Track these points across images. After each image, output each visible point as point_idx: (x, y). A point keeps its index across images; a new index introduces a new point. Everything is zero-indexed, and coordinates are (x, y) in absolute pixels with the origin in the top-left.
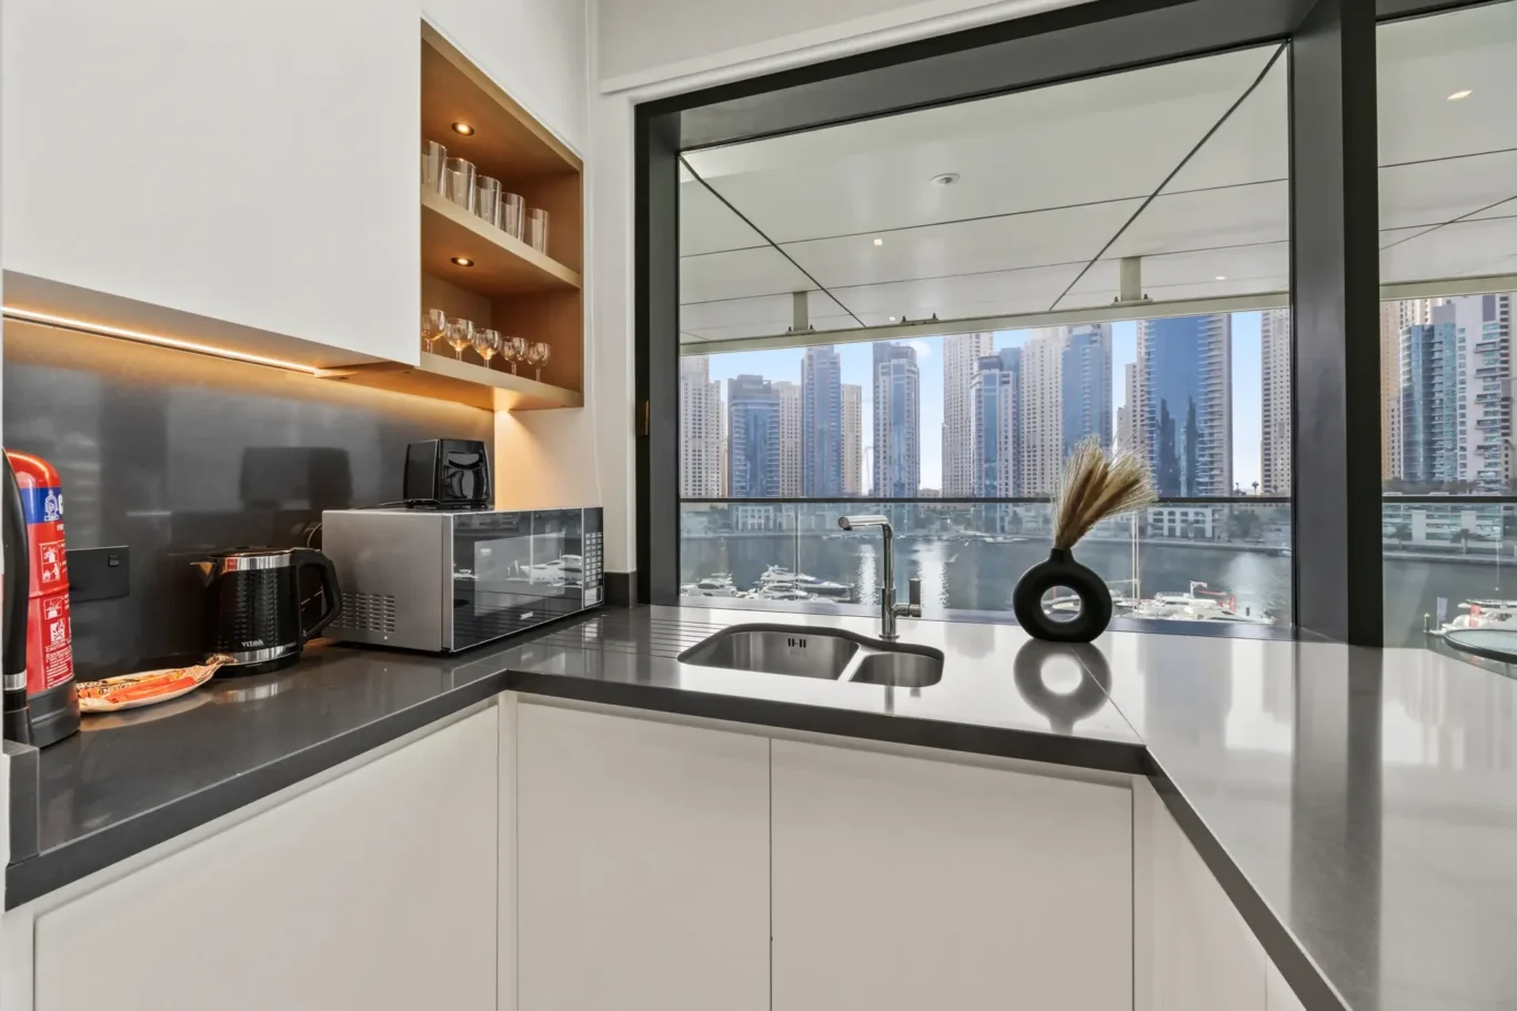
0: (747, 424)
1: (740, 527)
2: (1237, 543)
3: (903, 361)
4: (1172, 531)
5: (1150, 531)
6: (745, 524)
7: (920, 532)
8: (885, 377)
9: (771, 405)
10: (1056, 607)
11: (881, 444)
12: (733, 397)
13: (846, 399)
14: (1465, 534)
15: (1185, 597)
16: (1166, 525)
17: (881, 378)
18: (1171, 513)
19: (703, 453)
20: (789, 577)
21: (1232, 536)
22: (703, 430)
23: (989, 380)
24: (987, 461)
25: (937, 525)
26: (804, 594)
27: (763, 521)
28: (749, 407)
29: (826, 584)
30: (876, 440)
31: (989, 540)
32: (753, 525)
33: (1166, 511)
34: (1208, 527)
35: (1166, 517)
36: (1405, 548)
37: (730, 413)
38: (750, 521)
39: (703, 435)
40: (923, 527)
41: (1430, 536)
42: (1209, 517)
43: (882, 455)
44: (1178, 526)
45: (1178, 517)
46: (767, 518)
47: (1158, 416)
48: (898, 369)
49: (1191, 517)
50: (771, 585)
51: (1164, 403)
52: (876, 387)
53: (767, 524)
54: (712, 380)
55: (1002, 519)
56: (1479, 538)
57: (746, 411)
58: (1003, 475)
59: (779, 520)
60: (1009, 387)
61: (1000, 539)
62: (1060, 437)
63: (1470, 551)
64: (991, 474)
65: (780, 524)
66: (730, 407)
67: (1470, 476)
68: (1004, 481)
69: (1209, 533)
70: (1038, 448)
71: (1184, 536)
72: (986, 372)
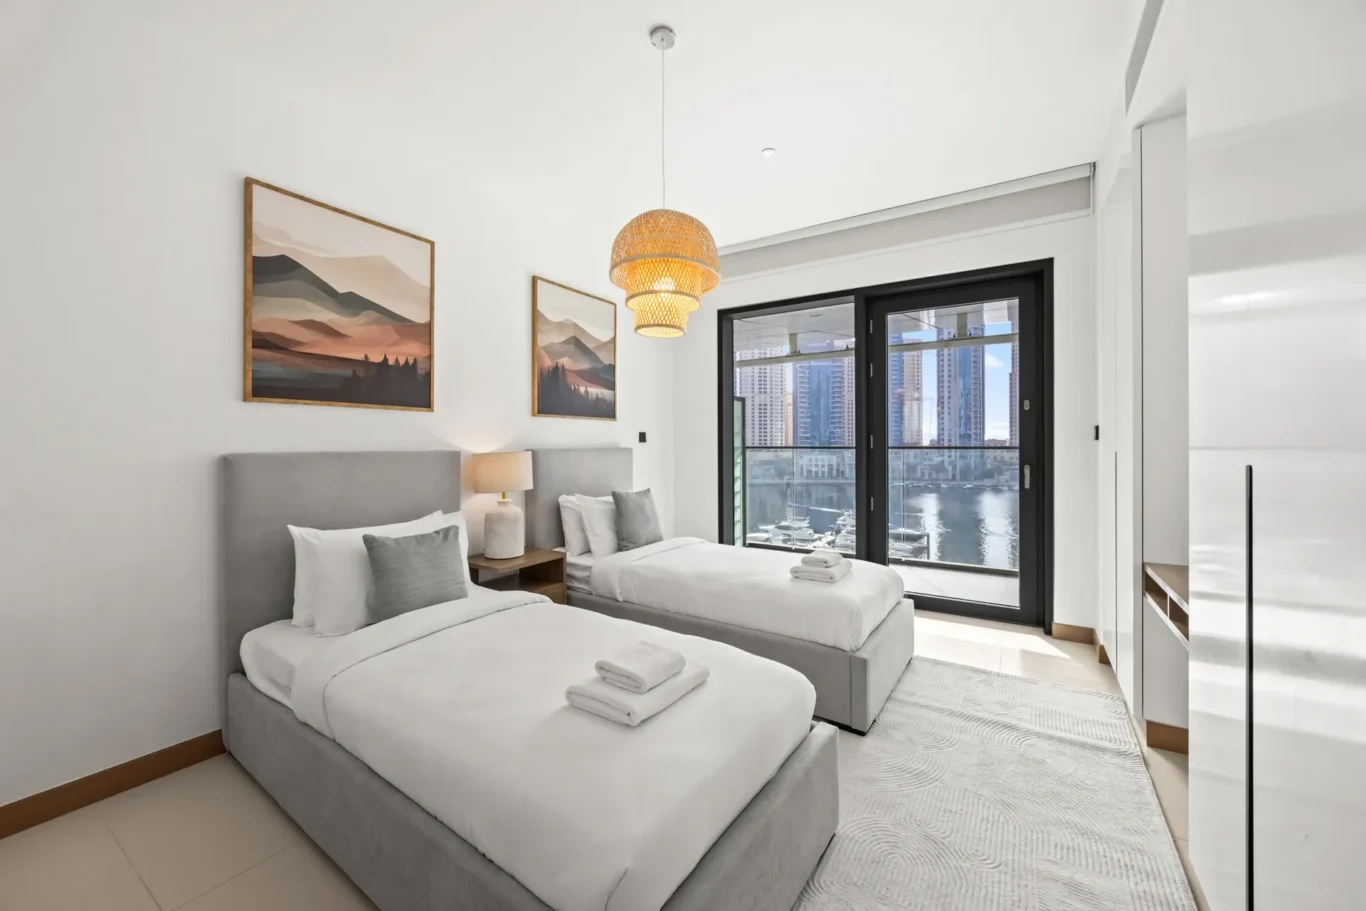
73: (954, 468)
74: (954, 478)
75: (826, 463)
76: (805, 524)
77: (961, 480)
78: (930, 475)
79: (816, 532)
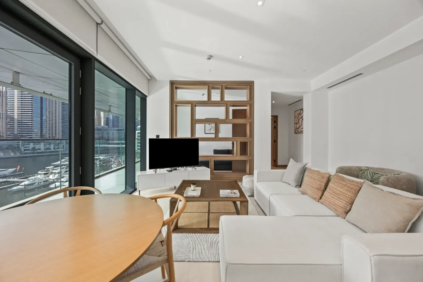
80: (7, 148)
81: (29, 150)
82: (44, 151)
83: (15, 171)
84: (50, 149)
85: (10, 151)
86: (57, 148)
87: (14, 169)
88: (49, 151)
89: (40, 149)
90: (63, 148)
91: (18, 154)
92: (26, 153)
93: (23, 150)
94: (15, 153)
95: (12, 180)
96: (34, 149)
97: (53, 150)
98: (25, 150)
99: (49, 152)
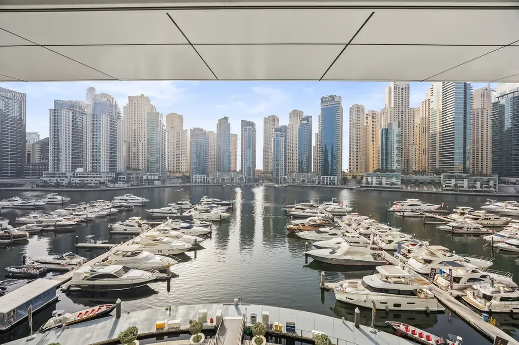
0: (197, 145)
1: (194, 182)
2: (343, 186)
3: (251, 127)
4: (327, 183)
5: (321, 183)
6: (196, 181)
7: (256, 183)
8: (246, 132)
9: (206, 139)
10: (296, 207)
11: (244, 154)
12: (192, 135)
13: (232, 139)
14: (393, 184)
15: (331, 203)
16: (325, 181)
17: (244, 132)
18: (327, 178)
19: (180, 155)
20: (211, 200)
21: (342, 184)
22: (180, 147)
23: (277, 135)
24: (276, 161)
25: (261, 181)
26: (216, 206)
27: (202, 180)
28: (198, 139)
29: (224, 202)
30: (242, 153)
31: (276, 186)
32: (199, 181)
33: (325, 177)
34: (336, 182)
35: (325, 179)
36: (381, 187)
37: (190, 141)
38: (197, 180)
39: (180, 149)
40: (257, 182)
41: (386, 184)
42: (336, 179)
43: (244, 158)
44: (328, 181)
45: (329, 179)
46: (204, 179)
47: (324, 149)
48: (250, 130)
49: (332, 179)
50: (205, 203)
51: (325, 145)
52: (242, 135)
53: (204, 181)
54: (184, 128)
55: (281, 179)
56: (396, 184)
57: (196, 141)
58: (281, 165)
59: (208, 180)
60: (283, 138)
61: (280, 186)
62: (298, 154)
63: (394, 188)
64: (277, 165)
65: (209, 181)
66: (190, 139)
67: (395, 168)
68: (281, 167)
69: (336, 184)
70: (291, 157)
71: (330, 184)
72: (277, 133)
73: (246, 179)
74: (246, 183)
75: (202, 177)
76: (188, 202)
77: (248, 182)
78: (238, 181)
79: (193, 205)
80: (430, 183)
81: (451, 186)
82: (468, 189)
83: (440, 208)
84: (475, 187)
85: (433, 187)
86: (485, 187)
87: (439, 206)
88: (474, 189)
89: (463, 187)
90: (495, 188)
91: (440, 190)
92: (447, 190)
93: (444, 186)
94: (437, 189)
95: (437, 216)
96: (456, 185)
97: (479, 188)
98: (446, 186)
99: (475, 191)
